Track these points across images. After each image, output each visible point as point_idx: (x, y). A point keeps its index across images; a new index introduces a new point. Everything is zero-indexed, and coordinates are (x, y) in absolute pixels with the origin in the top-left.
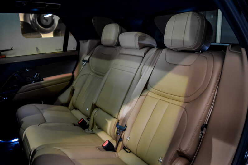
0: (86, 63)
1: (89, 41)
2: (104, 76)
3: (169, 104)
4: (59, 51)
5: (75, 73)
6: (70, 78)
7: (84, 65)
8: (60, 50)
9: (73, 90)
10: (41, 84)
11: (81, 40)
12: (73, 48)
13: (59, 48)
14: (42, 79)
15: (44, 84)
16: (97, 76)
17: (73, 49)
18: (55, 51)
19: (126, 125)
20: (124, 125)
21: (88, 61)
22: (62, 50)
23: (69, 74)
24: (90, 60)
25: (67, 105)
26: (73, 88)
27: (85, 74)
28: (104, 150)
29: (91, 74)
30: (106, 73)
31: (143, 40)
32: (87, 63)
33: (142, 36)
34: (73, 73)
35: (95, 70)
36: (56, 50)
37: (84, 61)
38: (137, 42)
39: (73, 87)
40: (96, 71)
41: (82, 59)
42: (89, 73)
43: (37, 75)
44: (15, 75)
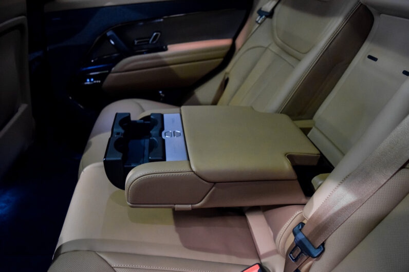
0: (265, 19)
2: (300, 60)
5: (239, 42)
6: (226, 51)
7: (260, 24)
9: (225, 82)
10: (160, 57)
14: (166, 47)
15: (166, 60)
16: (284, 56)
19: (323, 244)
20: (318, 244)
21: (270, 15)
23: (226, 42)
24: (276, 11)
26: (226, 78)
27: (258, 47)
29: (270, 48)
30: (306, 53)
32: (267, 20)
34: (234, 39)
35: (282, 41)
37: (261, 13)
39: (226, 73)
40: (284, 42)
41: (257, 8)
42: (266, 46)
43: (157, 35)
44: (109, 34)
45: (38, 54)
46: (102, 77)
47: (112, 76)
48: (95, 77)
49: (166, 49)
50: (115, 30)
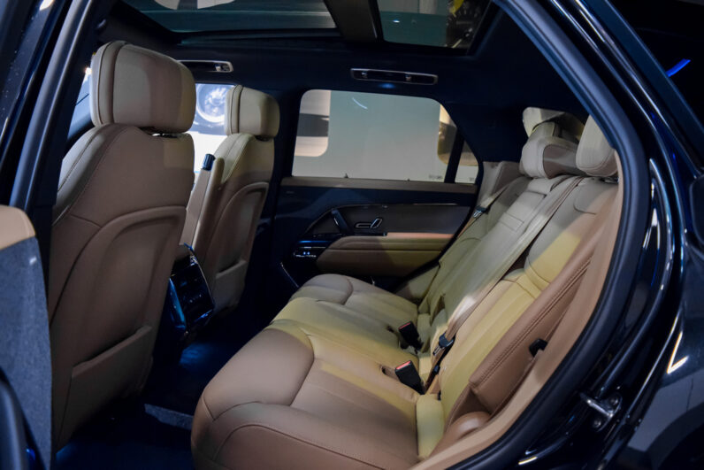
0: (481, 214)
1: (501, 164)
3: (525, 292)
4: (436, 180)
8: (439, 177)
10: (377, 241)
11: (486, 161)
12: (471, 179)
13: (436, 174)
14: (386, 233)
15: (383, 244)
17: (469, 182)
18: (428, 180)
21: (486, 211)
22: (442, 180)
24: (492, 207)
25: (417, 301)
28: (396, 376)
31: (560, 155)
32: (484, 215)
33: (557, 146)
34: (457, 234)
36: (430, 177)
37: (480, 209)
38: (541, 159)
41: (479, 206)
43: (378, 222)
44: (333, 212)
45: (266, 221)
46: (319, 252)
47: (328, 252)
48: (312, 252)
49: (386, 235)
50: (340, 210)
